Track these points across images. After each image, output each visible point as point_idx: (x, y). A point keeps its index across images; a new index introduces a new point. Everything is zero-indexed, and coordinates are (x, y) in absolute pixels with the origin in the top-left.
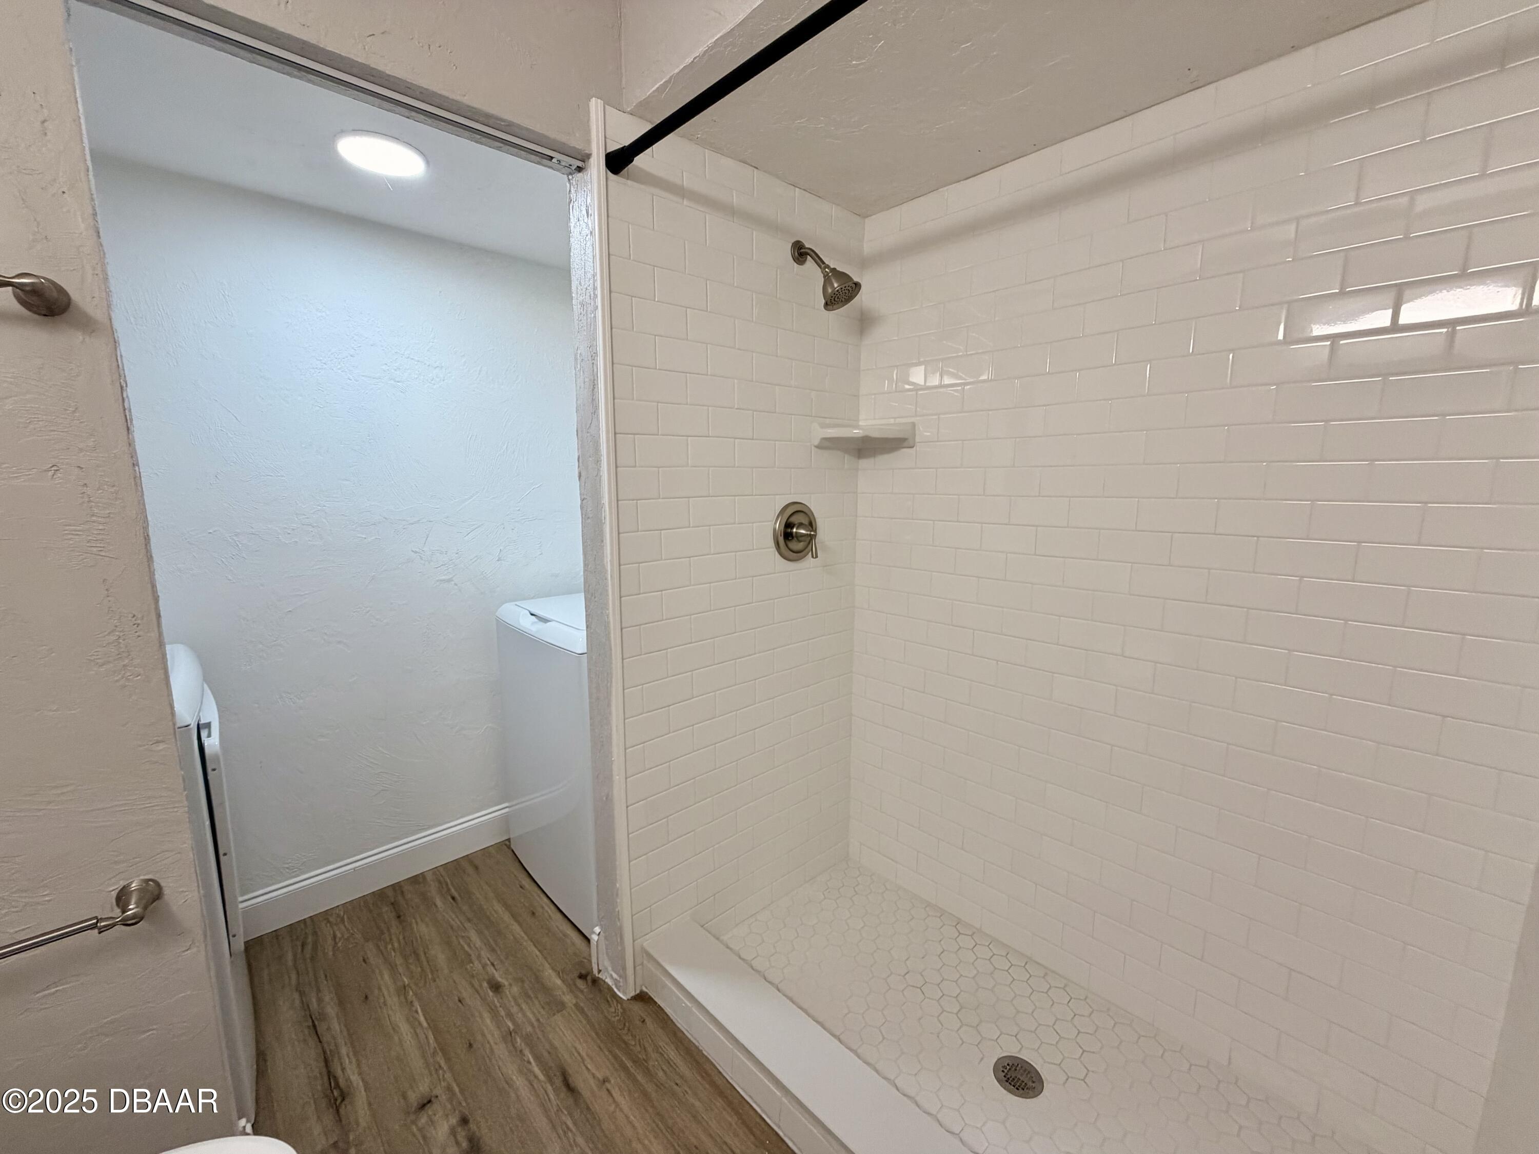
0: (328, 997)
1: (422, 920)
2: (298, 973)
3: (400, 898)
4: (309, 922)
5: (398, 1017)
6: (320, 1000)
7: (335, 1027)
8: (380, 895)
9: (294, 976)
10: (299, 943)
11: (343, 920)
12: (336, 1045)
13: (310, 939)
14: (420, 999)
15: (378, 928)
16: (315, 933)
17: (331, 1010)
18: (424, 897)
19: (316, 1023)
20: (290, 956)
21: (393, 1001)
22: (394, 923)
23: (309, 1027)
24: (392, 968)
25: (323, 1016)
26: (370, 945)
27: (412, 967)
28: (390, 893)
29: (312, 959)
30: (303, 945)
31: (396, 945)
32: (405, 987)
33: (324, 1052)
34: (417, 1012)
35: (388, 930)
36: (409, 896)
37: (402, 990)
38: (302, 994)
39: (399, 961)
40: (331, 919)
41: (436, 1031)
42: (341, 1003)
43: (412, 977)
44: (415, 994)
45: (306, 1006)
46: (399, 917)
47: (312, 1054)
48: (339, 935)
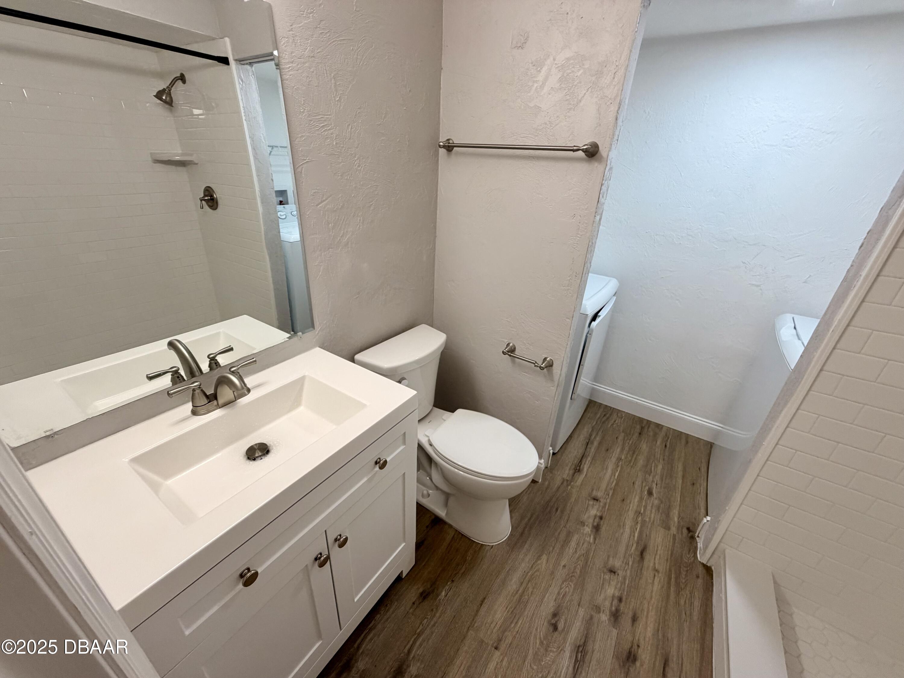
0: (598, 439)
1: (647, 443)
2: (597, 422)
3: (647, 427)
4: (612, 409)
5: (611, 466)
6: (595, 438)
7: (592, 450)
8: (641, 420)
9: (595, 423)
10: (604, 413)
11: (622, 418)
12: (588, 455)
13: (608, 415)
14: (622, 468)
15: (630, 431)
16: (611, 415)
17: (596, 444)
18: (655, 435)
19: (589, 443)
20: (598, 416)
21: (614, 460)
22: (637, 434)
23: (586, 442)
24: (623, 449)
25: (592, 443)
26: (623, 434)
27: (629, 455)
28: (645, 422)
29: (604, 422)
30: (605, 415)
31: (630, 442)
32: (621, 459)
33: (584, 453)
34: (617, 471)
35: (633, 435)
36: (650, 429)
37: (619, 459)
38: (592, 430)
39: (627, 448)
40: (619, 414)
41: (617, 484)
42: (600, 443)
43: (626, 458)
44: (622, 465)
45: (591, 435)
46: (640, 434)
47: (581, 451)
48: (617, 422)
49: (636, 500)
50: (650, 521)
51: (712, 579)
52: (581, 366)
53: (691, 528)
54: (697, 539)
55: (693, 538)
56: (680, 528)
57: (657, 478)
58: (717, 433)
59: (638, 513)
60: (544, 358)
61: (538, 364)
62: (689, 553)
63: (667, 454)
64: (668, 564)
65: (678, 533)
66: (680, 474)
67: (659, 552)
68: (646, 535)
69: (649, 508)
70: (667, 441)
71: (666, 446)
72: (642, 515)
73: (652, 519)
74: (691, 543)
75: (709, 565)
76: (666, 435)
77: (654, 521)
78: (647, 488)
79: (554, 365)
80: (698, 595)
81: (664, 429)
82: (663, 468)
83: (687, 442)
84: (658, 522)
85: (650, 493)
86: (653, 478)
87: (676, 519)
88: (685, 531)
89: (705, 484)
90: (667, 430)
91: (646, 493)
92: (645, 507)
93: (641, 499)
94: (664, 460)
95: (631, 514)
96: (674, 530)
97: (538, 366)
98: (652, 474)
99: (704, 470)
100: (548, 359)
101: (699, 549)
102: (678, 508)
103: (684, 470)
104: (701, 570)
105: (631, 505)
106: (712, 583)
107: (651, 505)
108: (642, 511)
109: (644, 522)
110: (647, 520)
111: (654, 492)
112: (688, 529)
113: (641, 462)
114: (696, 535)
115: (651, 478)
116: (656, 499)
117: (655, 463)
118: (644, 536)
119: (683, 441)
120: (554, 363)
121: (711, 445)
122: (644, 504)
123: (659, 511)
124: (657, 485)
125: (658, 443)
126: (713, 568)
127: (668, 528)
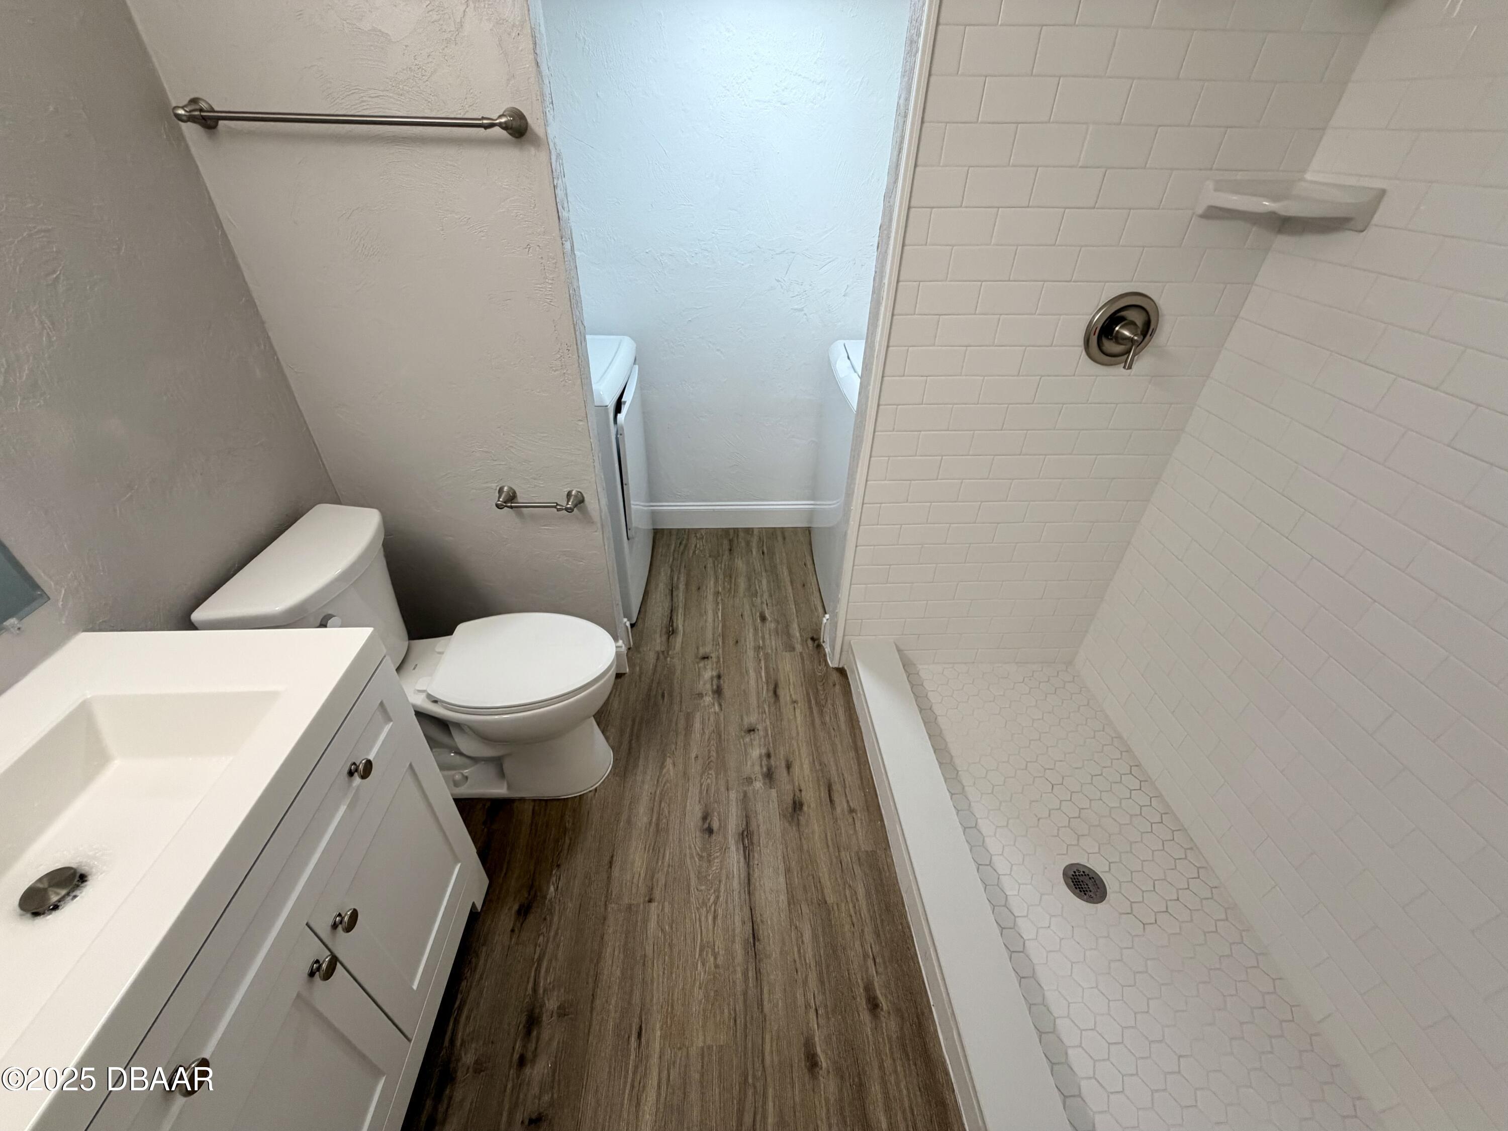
0: (683, 579)
1: (741, 558)
2: (674, 558)
3: (736, 538)
4: (687, 531)
5: (709, 606)
6: (678, 578)
7: (680, 595)
8: (726, 531)
9: (671, 560)
10: (679, 542)
11: (702, 538)
12: (678, 606)
13: (684, 542)
14: (723, 604)
15: (718, 552)
16: (688, 539)
17: (682, 587)
18: (748, 544)
19: (674, 589)
20: (673, 548)
21: (710, 597)
22: (727, 553)
23: (669, 590)
24: (717, 579)
25: (678, 588)
26: (711, 560)
27: (726, 584)
28: (731, 532)
29: (682, 553)
30: (680, 543)
31: (723, 566)
32: (718, 593)
33: (672, 607)
34: (719, 610)
35: (723, 555)
36: (740, 540)
37: (717, 593)
38: (672, 571)
39: (721, 577)
40: (698, 535)
41: (724, 626)
42: (687, 585)
43: (724, 588)
44: (722, 600)
45: (672, 578)
46: (730, 550)
47: (667, 604)
48: (698, 546)
49: (751, 635)
50: (772, 652)
51: (848, 679)
52: (624, 486)
53: (815, 637)
54: (823, 645)
55: (819, 647)
56: (804, 642)
57: (766, 596)
58: (811, 513)
59: (758, 649)
60: (566, 493)
61: (560, 505)
62: (820, 665)
63: (767, 562)
64: (804, 689)
65: (803, 649)
66: (787, 579)
67: (791, 681)
68: (774, 669)
69: (767, 636)
70: (763, 545)
71: (763, 553)
72: (762, 649)
73: (774, 648)
74: (819, 652)
75: (841, 666)
76: (760, 538)
77: (776, 650)
78: (758, 614)
79: (586, 499)
80: (840, 702)
81: (756, 532)
82: (768, 582)
83: (784, 538)
84: (781, 647)
85: (763, 619)
86: (761, 599)
87: (798, 634)
88: (810, 642)
89: (815, 579)
90: (759, 532)
91: (759, 621)
92: (763, 638)
93: (756, 630)
94: (766, 571)
95: (751, 653)
96: (799, 648)
97: (562, 509)
98: (759, 595)
99: (809, 563)
100: (574, 493)
101: (828, 655)
102: (796, 620)
103: (790, 572)
104: (835, 676)
105: (748, 643)
106: (849, 682)
107: (768, 632)
108: (761, 645)
109: (767, 656)
110: (770, 651)
111: (767, 615)
112: (813, 639)
113: (742, 584)
114: (822, 640)
115: (759, 600)
116: (771, 622)
117: (758, 580)
118: (771, 670)
119: (780, 538)
120: (585, 496)
121: (808, 531)
122: (760, 635)
123: (778, 634)
124: (767, 604)
125: (754, 553)
126: (846, 668)
127: (793, 649)
